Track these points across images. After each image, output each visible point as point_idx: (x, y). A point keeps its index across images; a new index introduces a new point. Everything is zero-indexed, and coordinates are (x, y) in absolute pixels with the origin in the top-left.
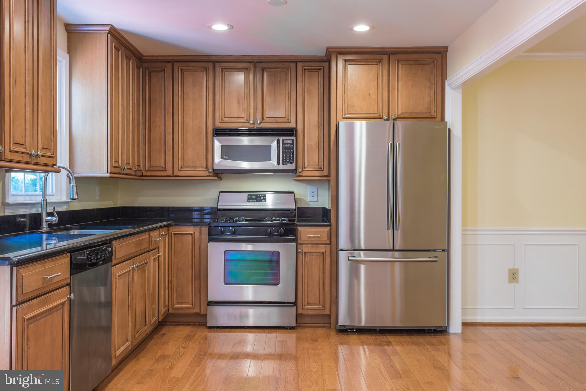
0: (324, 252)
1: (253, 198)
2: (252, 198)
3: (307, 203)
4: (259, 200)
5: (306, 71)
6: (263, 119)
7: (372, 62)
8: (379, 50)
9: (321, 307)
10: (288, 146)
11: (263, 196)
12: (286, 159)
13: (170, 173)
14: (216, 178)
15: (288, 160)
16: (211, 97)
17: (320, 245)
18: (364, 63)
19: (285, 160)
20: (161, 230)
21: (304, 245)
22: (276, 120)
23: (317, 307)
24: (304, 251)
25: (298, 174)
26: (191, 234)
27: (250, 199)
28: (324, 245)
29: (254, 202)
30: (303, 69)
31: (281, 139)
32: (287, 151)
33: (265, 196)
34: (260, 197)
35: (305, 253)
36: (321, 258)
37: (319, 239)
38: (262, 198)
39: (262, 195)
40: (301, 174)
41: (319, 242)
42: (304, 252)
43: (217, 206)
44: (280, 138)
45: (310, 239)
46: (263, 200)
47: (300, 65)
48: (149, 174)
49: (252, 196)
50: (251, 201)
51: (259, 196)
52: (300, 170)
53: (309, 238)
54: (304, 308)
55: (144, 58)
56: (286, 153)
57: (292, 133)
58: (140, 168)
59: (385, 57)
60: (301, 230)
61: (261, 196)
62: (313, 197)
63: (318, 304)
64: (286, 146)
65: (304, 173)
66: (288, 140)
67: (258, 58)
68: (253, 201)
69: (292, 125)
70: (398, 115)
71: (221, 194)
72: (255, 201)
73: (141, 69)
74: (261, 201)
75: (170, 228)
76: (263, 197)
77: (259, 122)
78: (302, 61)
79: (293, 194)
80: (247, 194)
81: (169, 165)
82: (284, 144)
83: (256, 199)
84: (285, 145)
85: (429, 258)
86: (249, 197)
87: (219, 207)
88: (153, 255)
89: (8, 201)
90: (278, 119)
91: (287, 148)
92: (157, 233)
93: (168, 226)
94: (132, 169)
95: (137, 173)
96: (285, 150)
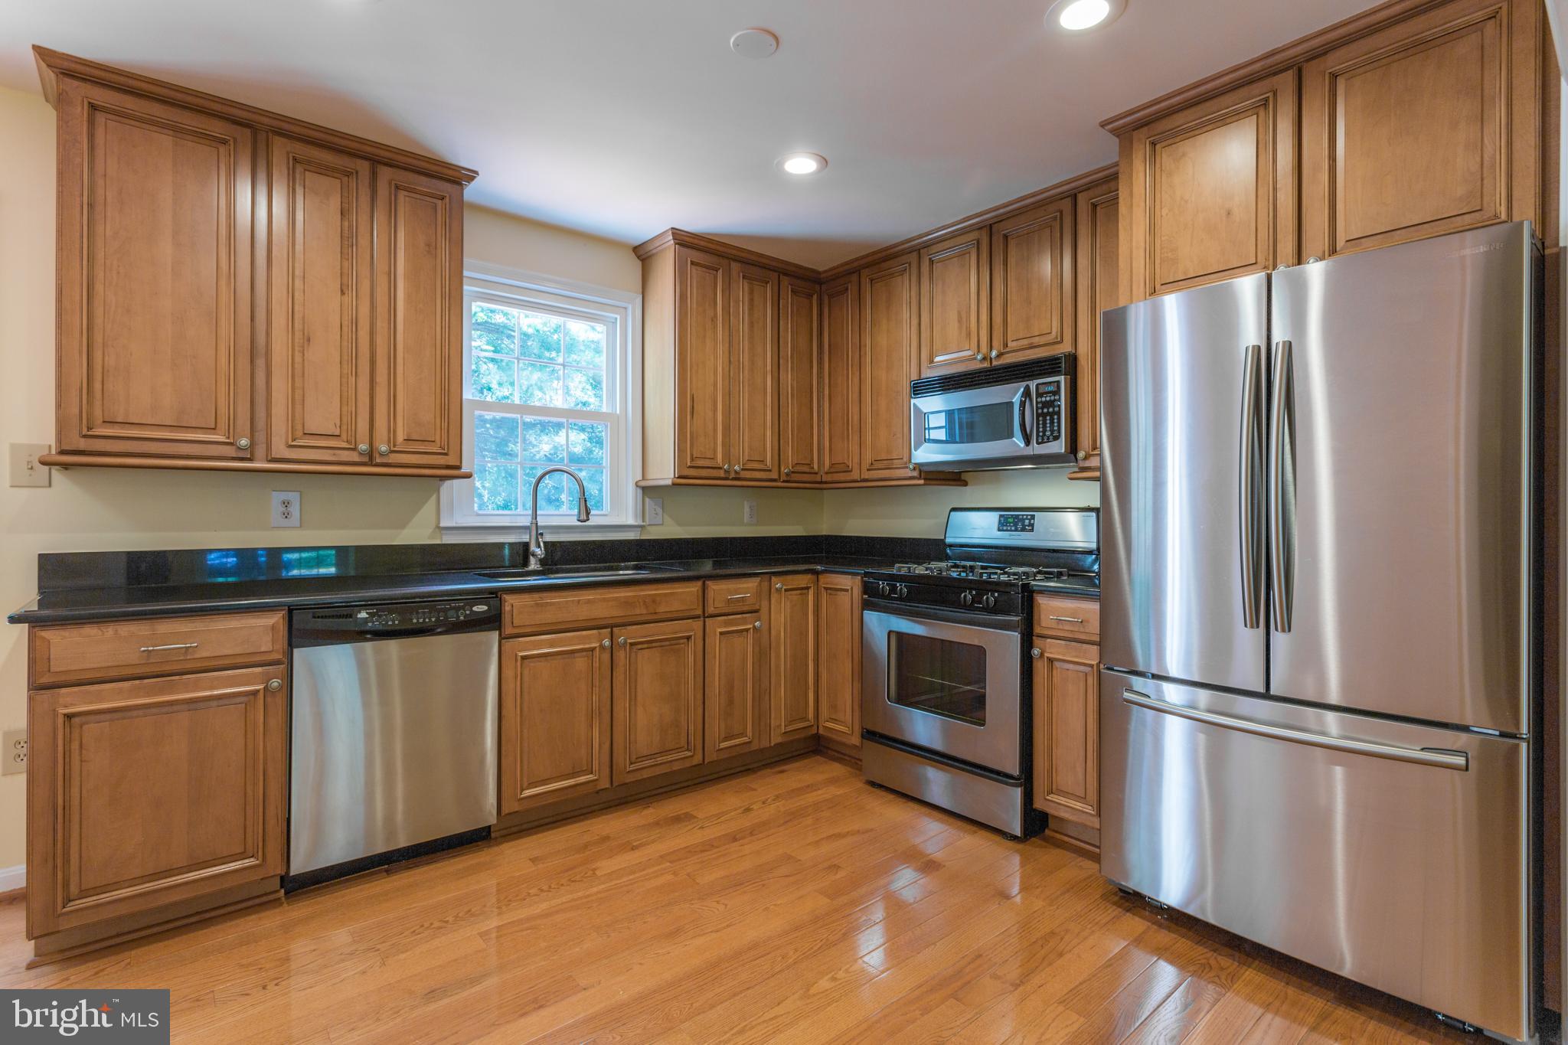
0: (1095, 668)
1: (1010, 523)
2: (1007, 523)
4: (1020, 526)
5: (1098, 208)
6: (1006, 345)
7: (1237, 111)
9: (1088, 809)
10: (1048, 399)
11: (1029, 517)
12: (1044, 432)
13: (855, 475)
14: (922, 482)
15: (1048, 433)
16: (915, 322)
17: (1085, 646)
18: (1209, 127)
19: (1041, 434)
20: (774, 579)
21: (1049, 640)
22: (1032, 343)
23: (1079, 806)
24: (1046, 655)
25: (1082, 464)
26: (847, 590)
27: (1002, 525)
28: (1088, 646)
29: (1011, 531)
30: (1090, 205)
31: (1033, 385)
32: (1046, 410)
33: (1033, 517)
34: (1023, 520)
35: (1051, 660)
36: (1090, 681)
37: (1081, 630)
38: (1027, 522)
39: (1027, 515)
40: (1087, 464)
41: (1081, 637)
42: (1048, 658)
43: (943, 538)
44: (1030, 383)
45: (1061, 627)
46: (1028, 526)
47: (1082, 199)
48: (828, 478)
49: (1007, 518)
50: (1005, 528)
51: (1021, 517)
52: (1082, 454)
53: (1058, 624)
54: (1048, 798)
55: (823, 276)
56: (1044, 416)
58: (813, 468)
59: (1289, 79)
60: (1041, 604)
61: (1025, 517)
63: (1083, 799)
64: (1044, 399)
65: (1095, 462)
66: (1047, 382)
67: (994, 214)
68: (1009, 528)
69: (1066, 348)
70: (1334, 253)
71: (952, 513)
72: (1013, 528)
73: (815, 297)
74: (1023, 530)
75: (820, 576)
76: (1030, 520)
77: (994, 353)
78: (1088, 187)
79: (1094, 514)
80: (999, 514)
81: (853, 462)
82: (1039, 395)
83: (1016, 525)
84: (1041, 397)
85: (1422, 749)
86: (1002, 519)
87: (948, 540)
88: (727, 624)
89: (445, 523)
90: (1036, 341)
91: (1046, 404)
92: (751, 584)
93: (816, 573)
94: (776, 468)
95: (795, 477)
96: (1042, 408)
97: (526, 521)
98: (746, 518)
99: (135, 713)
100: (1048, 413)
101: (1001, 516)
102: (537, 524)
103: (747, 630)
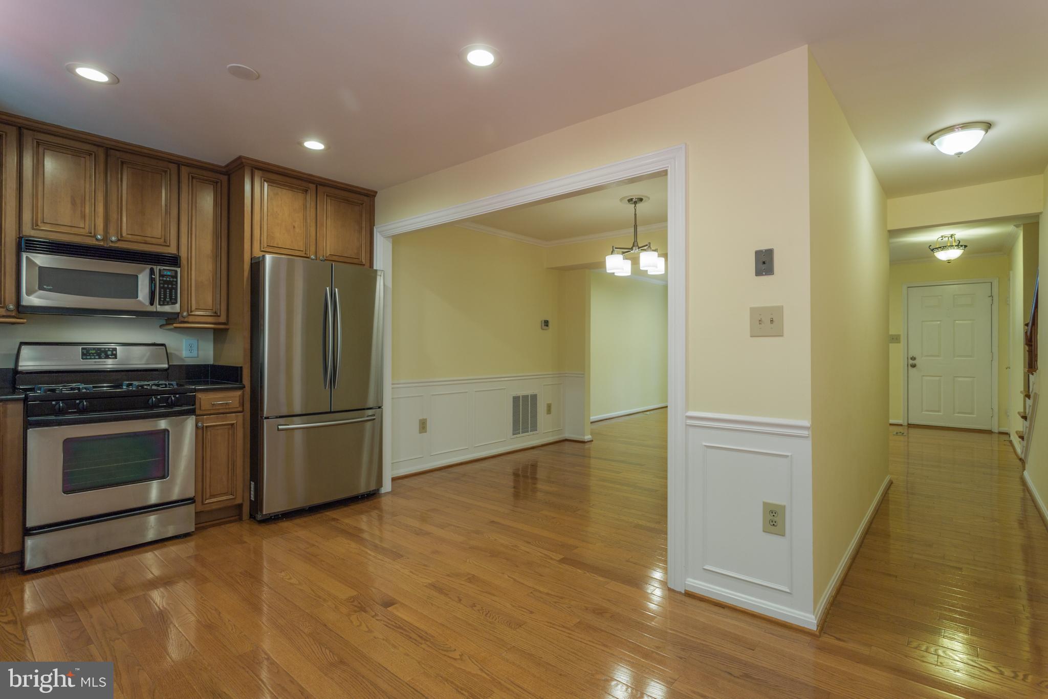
0: (235, 425)
1: (93, 353)
2: (90, 354)
3: (182, 359)
4: (103, 355)
5: (195, 180)
6: (121, 236)
7: (297, 189)
8: (305, 176)
9: (231, 497)
10: (168, 279)
11: (111, 349)
12: (165, 298)
14: (22, 321)
15: (168, 300)
17: (228, 415)
18: (287, 188)
19: (162, 299)
21: (206, 417)
22: (145, 241)
23: (224, 498)
24: (204, 425)
25: (182, 319)
27: (86, 354)
28: (234, 414)
29: (94, 359)
30: (190, 176)
31: (157, 269)
32: (166, 286)
33: (115, 349)
34: (105, 352)
35: (207, 427)
36: (230, 432)
37: (227, 407)
38: (109, 353)
39: (109, 348)
40: (186, 320)
41: (228, 411)
43: (14, 367)
44: (155, 267)
45: (214, 408)
46: (111, 355)
47: (184, 170)
49: (89, 350)
50: (88, 357)
51: (103, 349)
52: (185, 314)
53: (213, 406)
54: (205, 503)
56: (165, 289)
57: (175, 262)
59: (313, 186)
60: (200, 396)
61: (107, 349)
62: (191, 351)
63: (225, 494)
64: (165, 279)
65: (191, 319)
66: (167, 269)
67: (113, 143)
68: (93, 357)
69: (172, 250)
70: (326, 257)
71: (24, 347)
72: (97, 357)
74: (107, 358)
76: (112, 351)
77: (113, 239)
78: (188, 165)
79: (163, 347)
80: (81, 347)
82: (161, 276)
83: (99, 355)
84: (163, 278)
85: (368, 416)
86: (85, 352)
87: (19, 368)
90: (148, 239)
91: (166, 282)
96: (164, 284)
100: (168, 288)
101: (82, 349)
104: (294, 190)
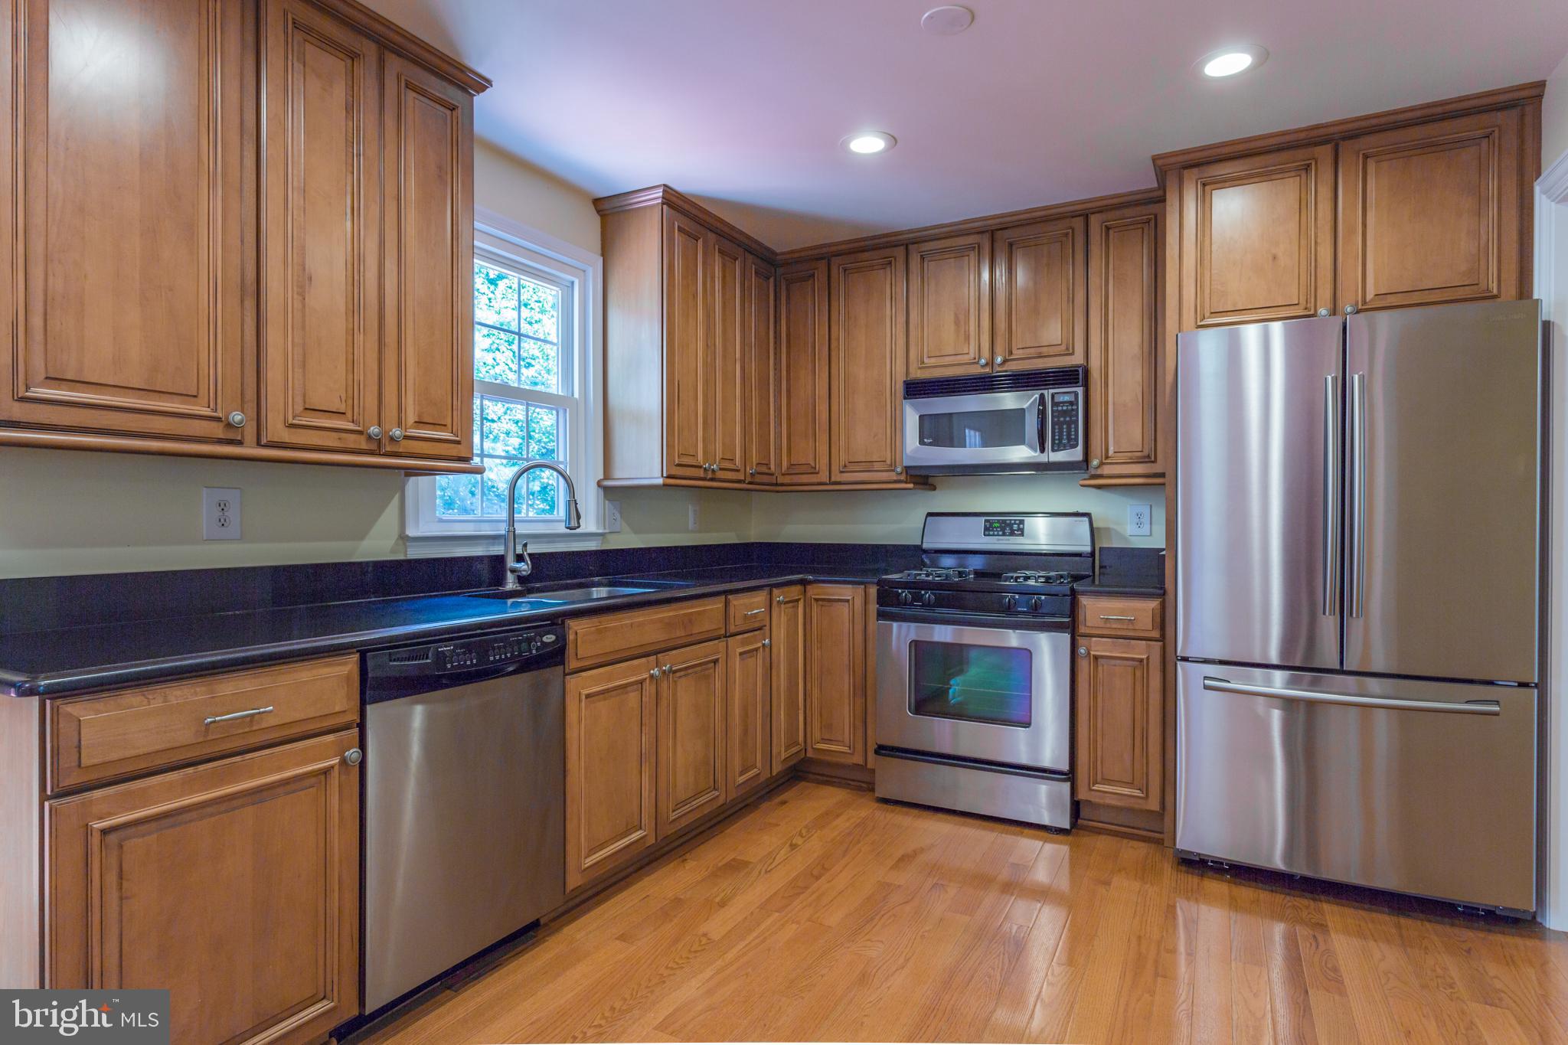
0: (1145, 661)
1: (997, 528)
2: (993, 528)
3: (1124, 538)
4: (1008, 531)
5: (1111, 232)
6: (1011, 353)
7: (1282, 171)
8: (1302, 135)
9: (1137, 793)
10: (1065, 408)
11: (1017, 522)
12: (1060, 440)
13: (824, 477)
14: (911, 486)
15: (1065, 441)
16: (902, 319)
17: (1133, 642)
18: (1256, 180)
19: (1057, 442)
20: (775, 591)
21: (1094, 639)
22: (1040, 353)
23: (1126, 791)
24: (1092, 653)
25: (1093, 472)
26: (848, 601)
27: (988, 530)
28: (1144, 642)
29: (998, 535)
30: (1103, 227)
31: (1048, 393)
32: (1062, 419)
33: (1022, 522)
34: (1010, 525)
35: (1096, 658)
36: (1138, 673)
37: (1131, 627)
38: (1015, 527)
39: (1015, 520)
40: (1099, 472)
41: (1131, 634)
42: (1093, 655)
43: (920, 544)
44: (1045, 392)
45: (1108, 625)
46: (1017, 531)
47: (1094, 220)
48: (787, 480)
49: (993, 523)
50: (991, 533)
51: (1008, 522)
52: (1095, 462)
53: (1105, 623)
54: (1094, 788)
55: (778, 257)
56: (1060, 424)
57: (1075, 379)
58: (770, 469)
59: (1325, 152)
60: (1085, 603)
61: (1013, 522)
62: (1139, 525)
63: (1130, 784)
64: (1060, 408)
65: (1107, 470)
66: (1065, 394)
67: (998, 221)
68: (996, 533)
69: (1078, 359)
70: (1364, 302)
71: (928, 518)
72: (1001, 533)
73: (772, 280)
74: (1012, 534)
75: (809, 587)
76: (1019, 525)
77: (999, 360)
78: (1100, 211)
79: (1086, 519)
80: (983, 519)
81: (822, 463)
82: (1054, 404)
83: (1003, 530)
84: (1057, 407)
85: (1466, 702)
86: (988, 524)
87: (925, 546)
88: (744, 643)
89: (411, 532)
90: (1045, 350)
91: (1064, 413)
92: (761, 597)
93: (804, 583)
94: (742, 470)
95: (758, 479)
96: (1058, 417)
97: (502, 529)
98: (691, 525)
99: (186, 817)
100: (1065, 422)
101: (986, 521)
102: (514, 532)
103: (756, 650)
104: (1274, 177)
